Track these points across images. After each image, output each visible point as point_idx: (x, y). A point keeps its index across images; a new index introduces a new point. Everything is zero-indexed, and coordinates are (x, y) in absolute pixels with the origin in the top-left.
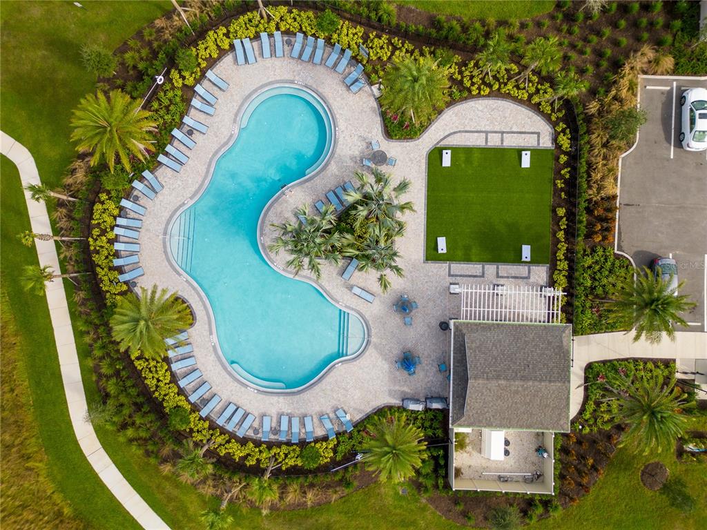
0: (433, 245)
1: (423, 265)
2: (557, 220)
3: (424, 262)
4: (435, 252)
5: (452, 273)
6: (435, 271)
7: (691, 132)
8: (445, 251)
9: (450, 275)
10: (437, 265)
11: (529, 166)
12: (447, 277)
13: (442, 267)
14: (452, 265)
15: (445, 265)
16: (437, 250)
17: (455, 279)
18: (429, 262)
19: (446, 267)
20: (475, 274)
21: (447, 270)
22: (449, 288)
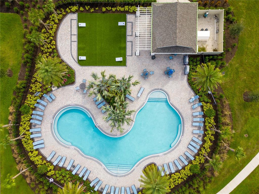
0: (119, 63)
1: (128, 67)
2: (107, 11)
3: (127, 67)
4: (122, 62)
5: (131, 55)
6: (130, 62)
8: (122, 58)
9: (132, 56)
10: (127, 61)
11: (85, 23)
14: (128, 55)
15: (128, 58)
17: (133, 53)
18: (126, 64)
19: (128, 57)
20: (131, 45)
21: (130, 57)
22: (137, 56)
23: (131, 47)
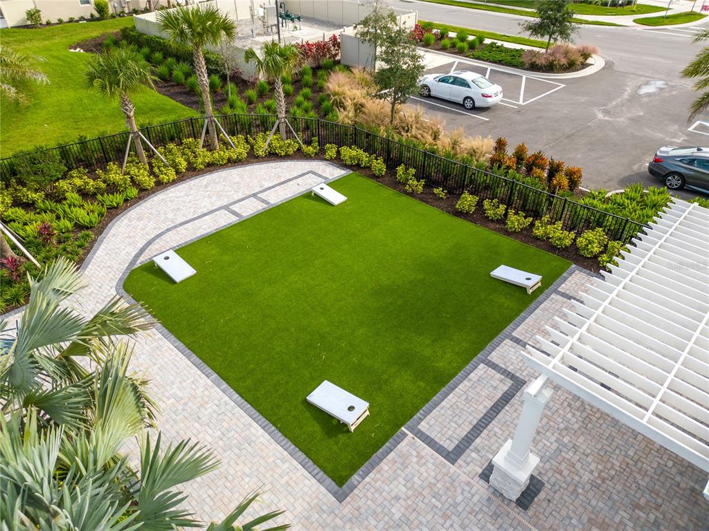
0: (315, 428)
1: (347, 508)
3: (341, 498)
4: (342, 438)
5: (450, 446)
6: (400, 488)
7: (469, 87)
8: (362, 406)
9: (452, 456)
10: (385, 465)
12: (453, 468)
13: (405, 457)
14: (423, 426)
15: (408, 444)
16: (342, 427)
17: (477, 451)
18: (355, 478)
19: (412, 445)
20: (499, 394)
21: (428, 450)
22: (497, 493)
23: (489, 404)
